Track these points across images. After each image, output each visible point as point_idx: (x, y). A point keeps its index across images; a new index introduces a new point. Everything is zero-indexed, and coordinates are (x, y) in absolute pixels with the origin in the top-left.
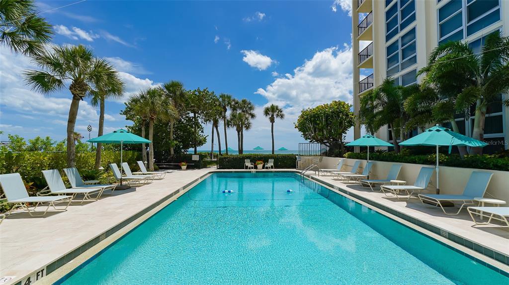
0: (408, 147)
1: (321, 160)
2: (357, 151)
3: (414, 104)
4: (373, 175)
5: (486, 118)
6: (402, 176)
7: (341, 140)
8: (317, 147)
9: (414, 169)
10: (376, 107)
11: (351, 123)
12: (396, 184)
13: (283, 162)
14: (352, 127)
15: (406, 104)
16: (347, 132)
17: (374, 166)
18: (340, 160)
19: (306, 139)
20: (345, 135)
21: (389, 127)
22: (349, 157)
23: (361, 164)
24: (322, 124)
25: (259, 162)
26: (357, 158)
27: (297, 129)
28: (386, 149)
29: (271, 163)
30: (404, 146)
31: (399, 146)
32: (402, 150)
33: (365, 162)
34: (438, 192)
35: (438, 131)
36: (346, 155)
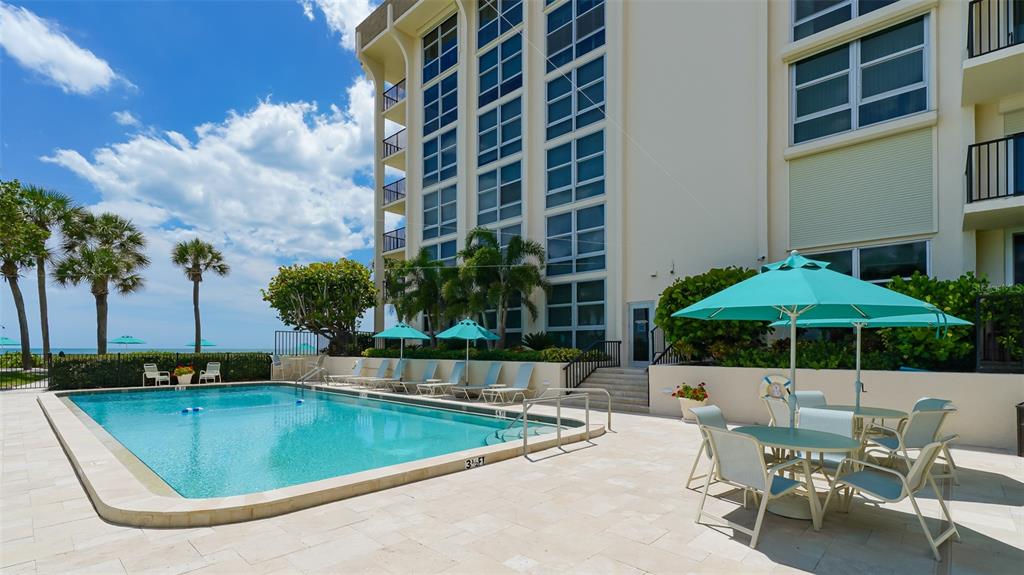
0: (445, 340)
1: (321, 363)
2: (380, 345)
3: (450, 290)
4: (406, 376)
5: (509, 312)
6: (438, 375)
7: (353, 328)
8: (310, 340)
9: (449, 365)
10: (409, 284)
11: (371, 302)
12: (432, 383)
13: (241, 368)
14: (373, 308)
15: (444, 290)
16: (363, 314)
17: (407, 366)
18: (357, 360)
19: (287, 323)
20: (360, 319)
21: (425, 313)
22: (372, 355)
23: (390, 365)
24: (323, 298)
25: (185, 369)
26: (384, 356)
27: (269, 303)
28: (420, 343)
29: (213, 371)
30: (441, 339)
31: (436, 339)
32: (439, 344)
33: (396, 362)
34: (467, 385)
35: (468, 324)
36: (366, 352)
